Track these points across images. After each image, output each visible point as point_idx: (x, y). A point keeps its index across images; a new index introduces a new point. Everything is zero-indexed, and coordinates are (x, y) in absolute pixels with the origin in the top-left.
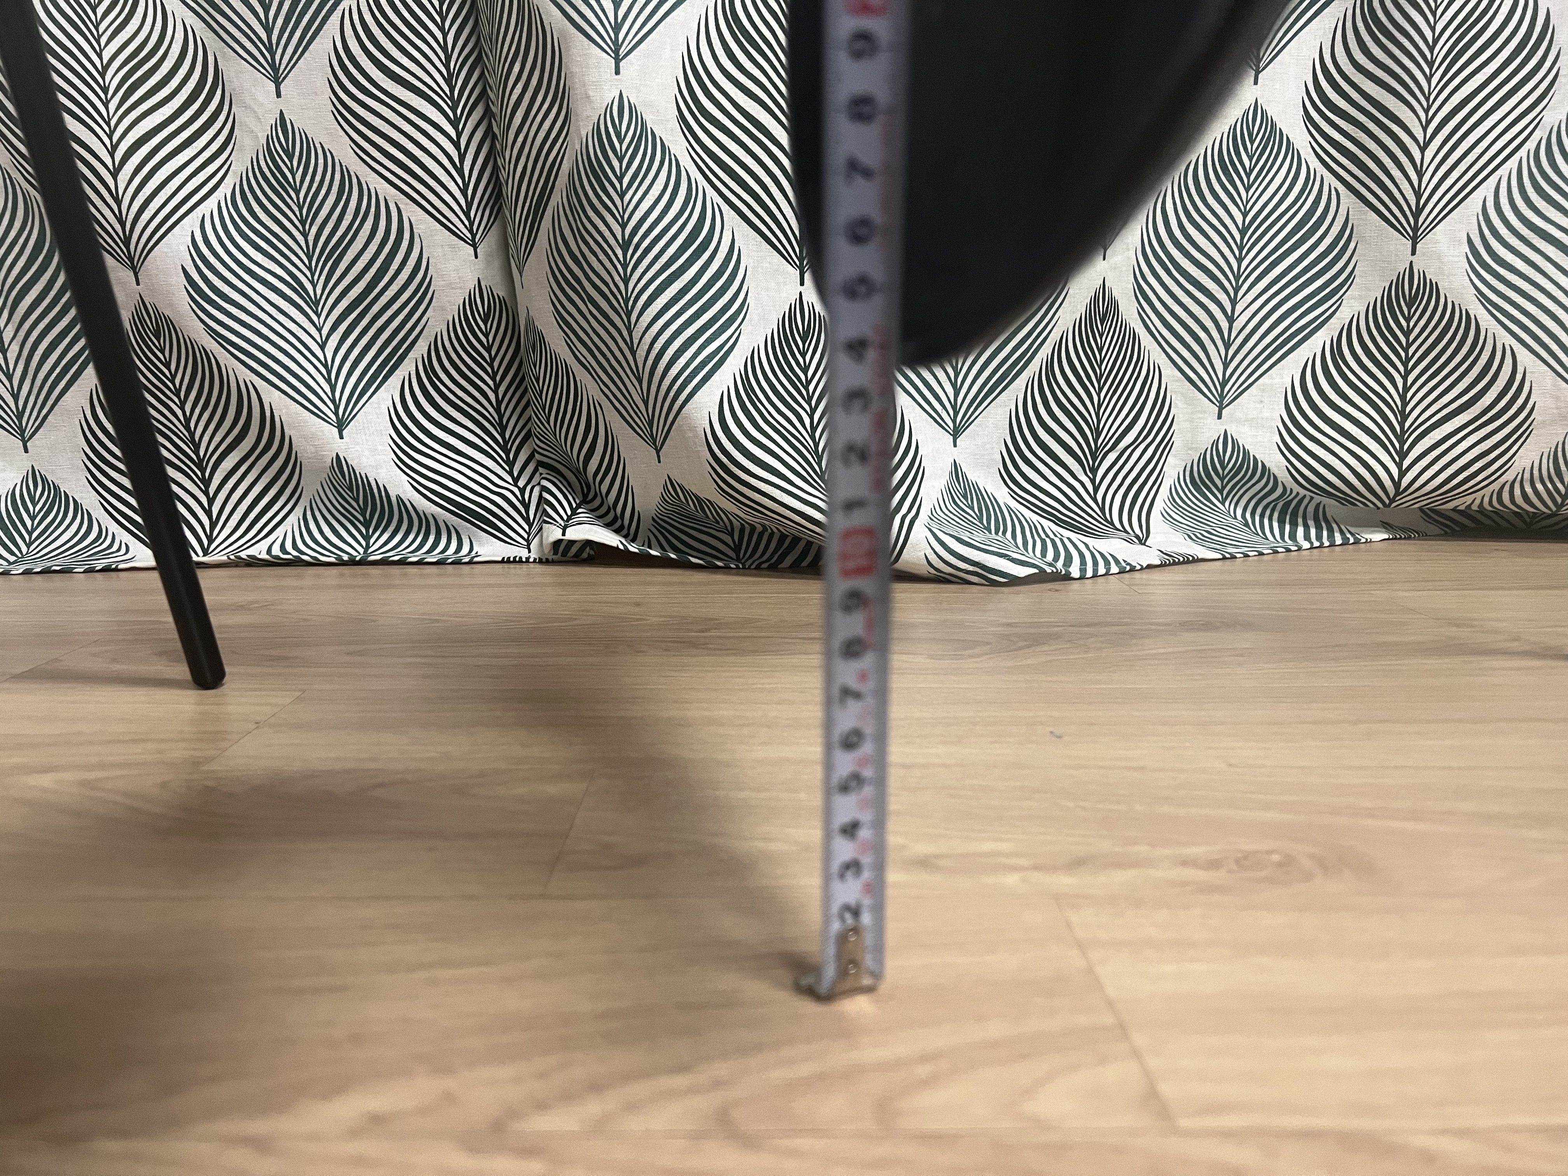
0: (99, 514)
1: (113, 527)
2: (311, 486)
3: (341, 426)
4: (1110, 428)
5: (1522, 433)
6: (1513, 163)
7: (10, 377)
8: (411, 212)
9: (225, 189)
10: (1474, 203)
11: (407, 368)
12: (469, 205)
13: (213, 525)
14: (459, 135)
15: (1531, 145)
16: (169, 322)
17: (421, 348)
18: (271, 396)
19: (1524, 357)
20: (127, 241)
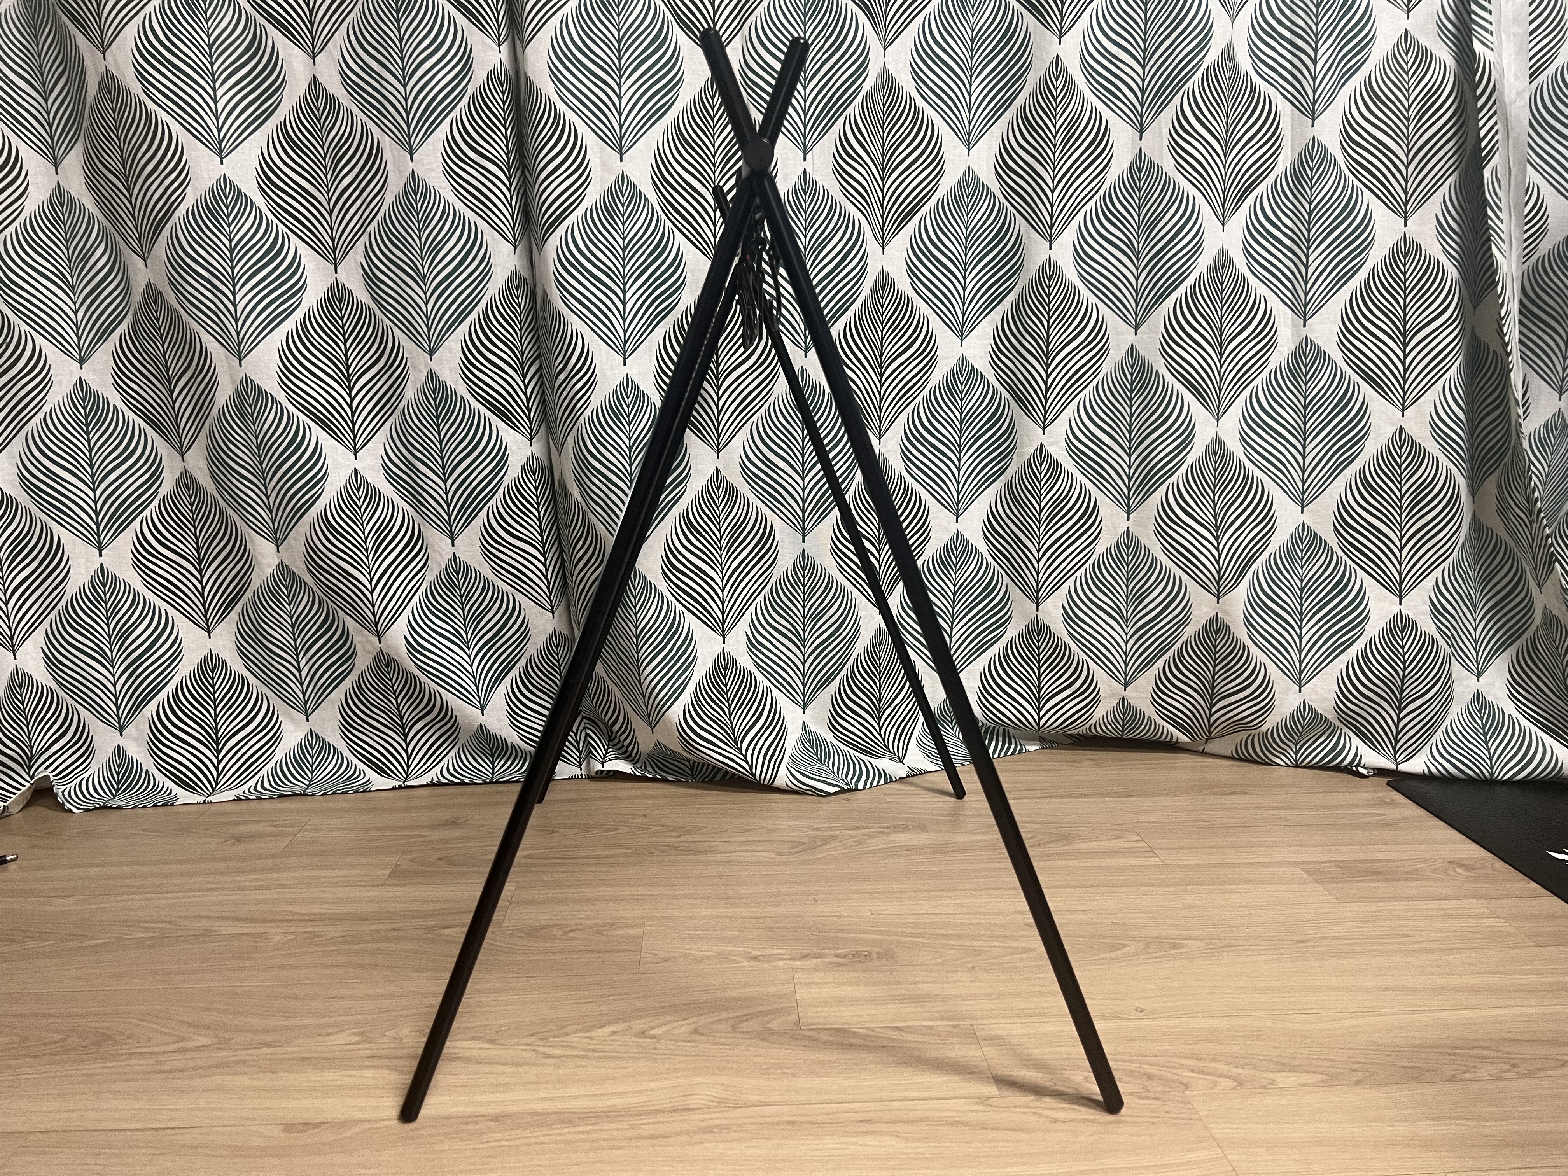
0: (346, 753)
1: (355, 761)
2: (463, 738)
3: (482, 708)
4: (887, 696)
5: (1095, 701)
6: (1082, 570)
7: (302, 684)
8: (519, 597)
9: (422, 589)
10: (1064, 590)
11: (515, 672)
12: (551, 593)
13: (409, 758)
14: (546, 560)
15: (1090, 562)
16: (395, 661)
17: (522, 662)
18: (447, 696)
19: (1092, 664)
20: (376, 624)
